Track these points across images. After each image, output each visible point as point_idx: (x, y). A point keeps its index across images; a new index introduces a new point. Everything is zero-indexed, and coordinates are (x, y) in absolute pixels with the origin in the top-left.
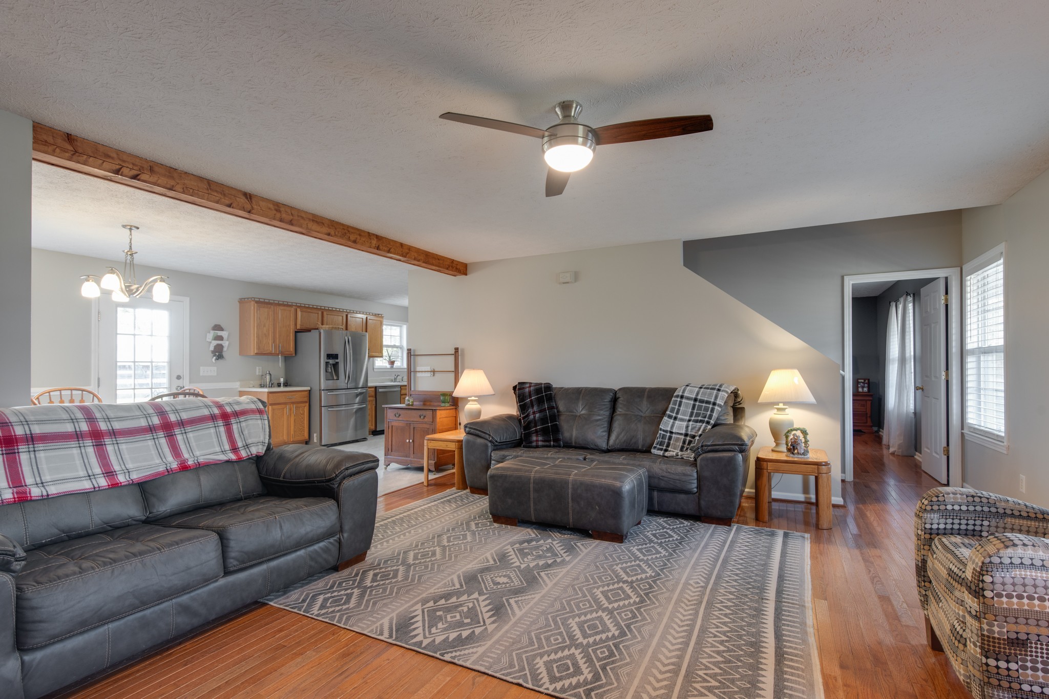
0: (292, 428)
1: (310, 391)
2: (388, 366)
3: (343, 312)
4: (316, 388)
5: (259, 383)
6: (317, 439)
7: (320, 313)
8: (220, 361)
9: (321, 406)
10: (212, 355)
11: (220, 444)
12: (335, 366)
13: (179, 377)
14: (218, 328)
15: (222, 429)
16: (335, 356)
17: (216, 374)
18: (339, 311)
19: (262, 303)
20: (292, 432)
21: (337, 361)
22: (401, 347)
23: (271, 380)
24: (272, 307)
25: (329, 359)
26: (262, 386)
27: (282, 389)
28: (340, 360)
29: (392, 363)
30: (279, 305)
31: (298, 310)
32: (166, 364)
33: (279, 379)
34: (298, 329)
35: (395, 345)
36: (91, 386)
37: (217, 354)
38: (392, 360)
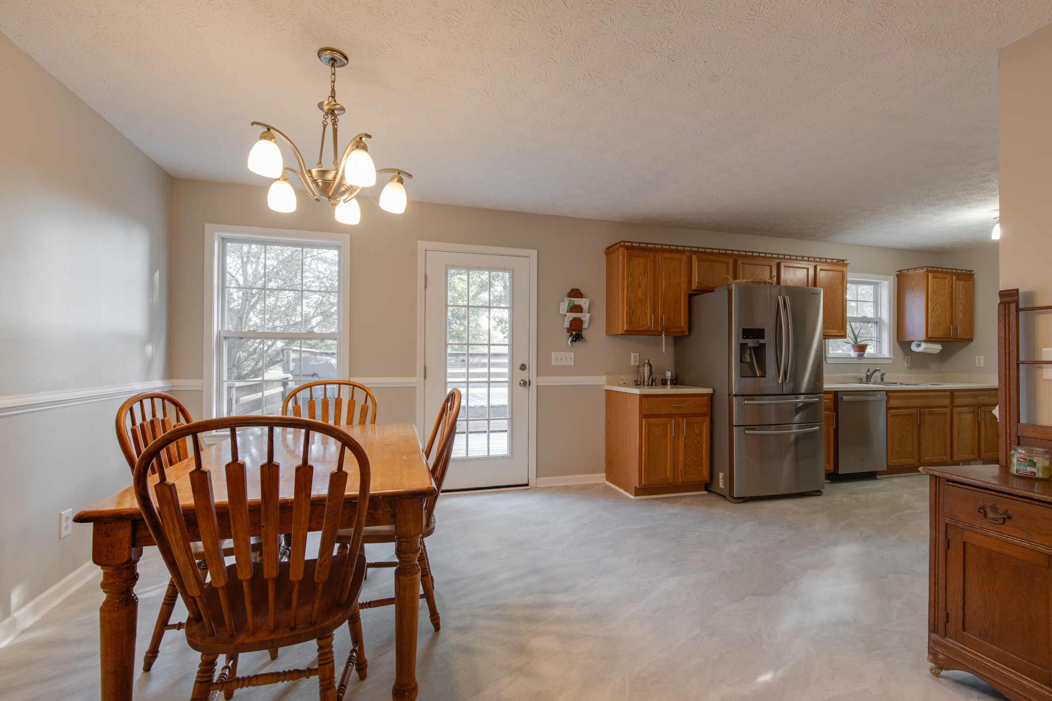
0: (681, 458)
1: (712, 395)
2: (853, 354)
3: (772, 258)
4: (723, 391)
5: (633, 377)
6: (724, 483)
7: (731, 261)
8: (578, 344)
9: (731, 425)
10: (568, 334)
12: (759, 351)
13: (523, 367)
14: (576, 293)
16: (758, 333)
17: (572, 364)
18: (765, 257)
19: (634, 250)
20: (681, 466)
21: (761, 341)
22: (877, 322)
23: (651, 373)
24: (651, 254)
25: (747, 338)
26: (637, 384)
27: (669, 390)
28: (768, 340)
29: (861, 348)
30: (663, 251)
31: (694, 258)
32: (506, 349)
33: (665, 374)
34: (694, 290)
35: (866, 317)
36: (416, 376)
37: (574, 333)
38: (859, 344)
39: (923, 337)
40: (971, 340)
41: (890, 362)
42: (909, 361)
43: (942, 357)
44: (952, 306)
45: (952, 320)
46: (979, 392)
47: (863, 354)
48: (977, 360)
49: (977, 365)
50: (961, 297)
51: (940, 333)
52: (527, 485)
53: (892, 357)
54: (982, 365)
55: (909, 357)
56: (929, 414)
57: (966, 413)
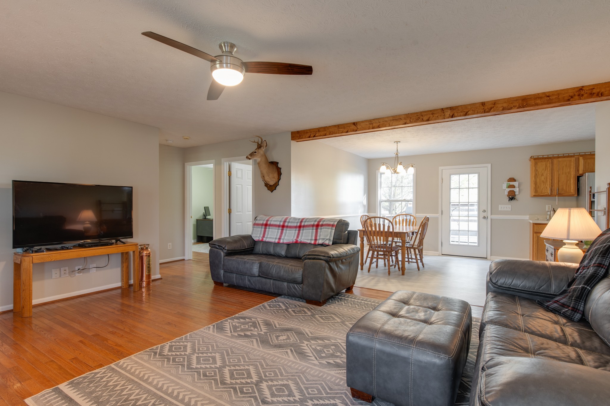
8: (513, 201)
10: (507, 197)
11: (312, 236)
13: (484, 211)
14: (513, 180)
15: (314, 231)
17: (510, 210)
19: (539, 159)
24: (550, 160)
30: (558, 157)
31: (581, 158)
32: (477, 203)
34: (580, 174)
36: (438, 214)
37: (510, 197)
52: (486, 258)
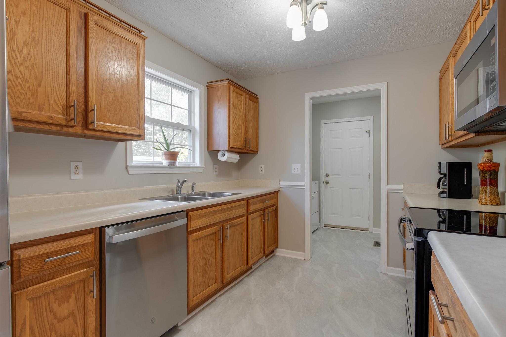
22: (190, 130)
29: (172, 156)
35: (180, 123)
38: (170, 151)
39: (227, 148)
40: (256, 152)
41: (201, 171)
42: (217, 170)
43: (240, 165)
44: (246, 121)
45: (246, 133)
46: (264, 197)
47: (175, 163)
48: (260, 168)
49: (260, 173)
50: (251, 115)
51: (238, 144)
53: (203, 166)
54: (263, 173)
55: (217, 166)
56: (230, 227)
57: (257, 217)
